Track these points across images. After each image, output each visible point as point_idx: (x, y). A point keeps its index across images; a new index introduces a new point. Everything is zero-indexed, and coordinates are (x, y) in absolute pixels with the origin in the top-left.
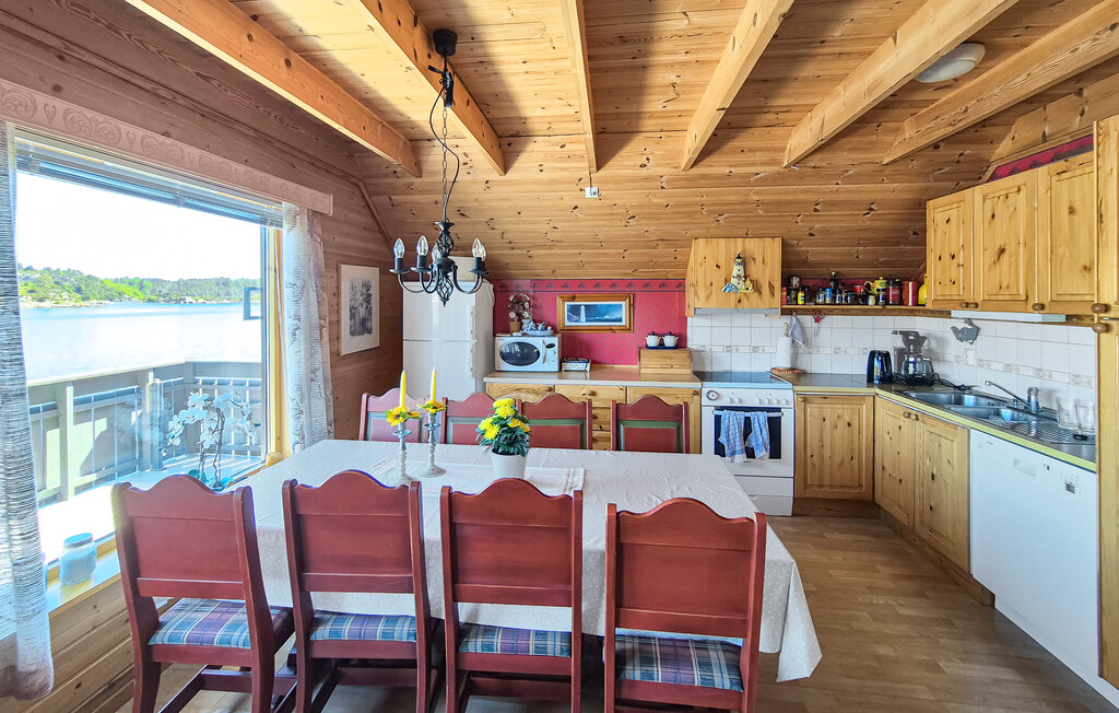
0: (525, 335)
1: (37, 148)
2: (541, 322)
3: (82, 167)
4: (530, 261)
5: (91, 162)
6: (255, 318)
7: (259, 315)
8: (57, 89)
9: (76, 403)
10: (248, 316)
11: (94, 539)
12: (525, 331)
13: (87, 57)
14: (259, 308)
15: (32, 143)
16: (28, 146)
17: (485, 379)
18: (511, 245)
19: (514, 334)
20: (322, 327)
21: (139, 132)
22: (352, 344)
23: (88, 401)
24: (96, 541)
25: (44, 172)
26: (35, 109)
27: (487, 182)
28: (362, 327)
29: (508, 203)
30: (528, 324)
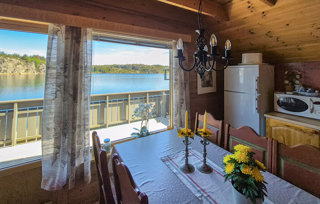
0: (297, 94)
1: (100, 34)
2: (310, 87)
3: (110, 38)
4: (300, 51)
5: (111, 36)
6: (168, 79)
7: (169, 79)
8: (104, 18)
9: (149, 97)
10: (165, 79)
11: (110, 141)
12: (297, 91)
13: (112, 8)
14: (169, 76)
15: (99, 33)
16: (98, 34)
17: (265, 115)
18: (285, 44)
19: (287, 93)
20: (185, 84)
21: (120, 24)
22: (201, 90)
23: (152, 97)
24: (111, 142)
25: (101, 40)
26: (92, 23)
27: (263, 13)
28: (208, 84)
29: (280, 21)
30: (299, 89)
